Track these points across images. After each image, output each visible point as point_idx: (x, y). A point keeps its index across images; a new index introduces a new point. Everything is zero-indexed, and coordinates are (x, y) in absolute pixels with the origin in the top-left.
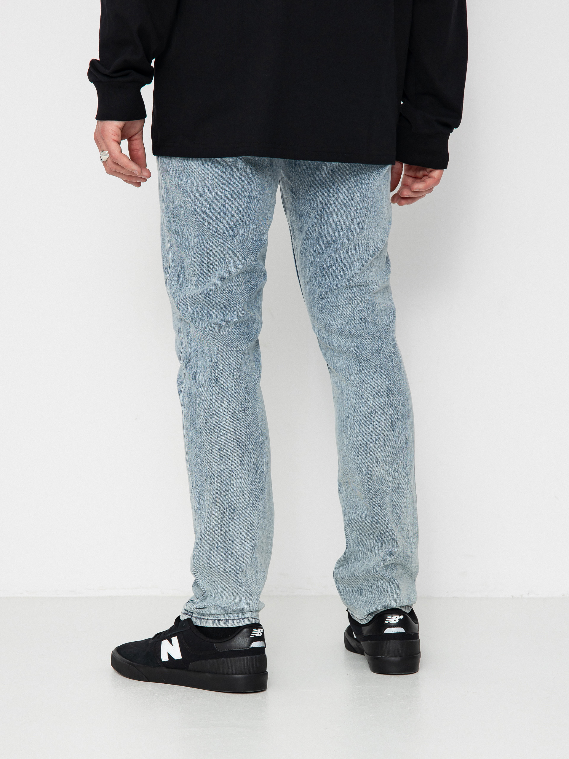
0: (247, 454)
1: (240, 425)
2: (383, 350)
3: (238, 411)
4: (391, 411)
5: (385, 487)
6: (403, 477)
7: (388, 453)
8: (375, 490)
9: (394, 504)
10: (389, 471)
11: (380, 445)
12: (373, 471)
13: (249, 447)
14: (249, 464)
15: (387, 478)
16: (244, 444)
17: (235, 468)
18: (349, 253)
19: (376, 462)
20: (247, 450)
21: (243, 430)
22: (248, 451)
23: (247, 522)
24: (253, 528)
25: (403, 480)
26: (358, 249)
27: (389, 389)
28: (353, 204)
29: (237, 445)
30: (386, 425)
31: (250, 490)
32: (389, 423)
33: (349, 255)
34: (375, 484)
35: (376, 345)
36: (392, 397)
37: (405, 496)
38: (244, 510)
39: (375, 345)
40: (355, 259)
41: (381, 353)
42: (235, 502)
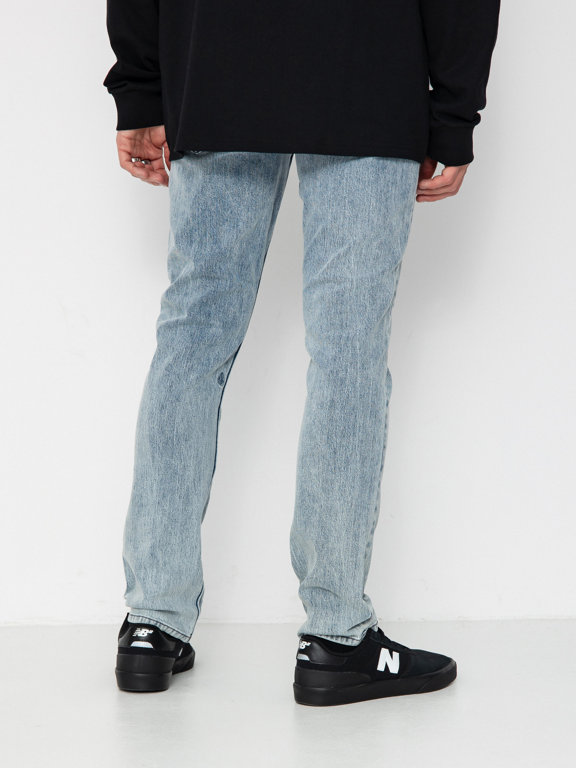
0: (158, 452)
1: (154, 422)
2: (340, 358)
3: (155, 408)
4: (329, 425)
5: (316, 506)
6: (338, 498)
7: (321, 470)
8: (304, 507)
9: (324, 526)
10: (323, 489)
11: (314, 459)
12: (305, 486)
13: (160, 446)
14: (160, 463)
15: (320, 496)
16: (155, 442)
17: (147, 464)
18: (325, 245)
19: (309, 477)
20: (158, 447)
21: (156, 427)
22: (159, 449)
23: (150, 519)
24: (155, 526)
25: (338, 502)
26: (333, 241)
27: (332, 401)
28: (327, 192)
29: (149, 442)
30: (321, 439)
31: (159, 489)
32: (325, 437)
33: (325, 247)
34: (306, 501)
35: (334, 352)
36: (334, 409)
37: (338, 519)
38: (151, 507)
39: (332, 352)
40: (331, 251)
41: (337, 360)
42: (144, 497)
